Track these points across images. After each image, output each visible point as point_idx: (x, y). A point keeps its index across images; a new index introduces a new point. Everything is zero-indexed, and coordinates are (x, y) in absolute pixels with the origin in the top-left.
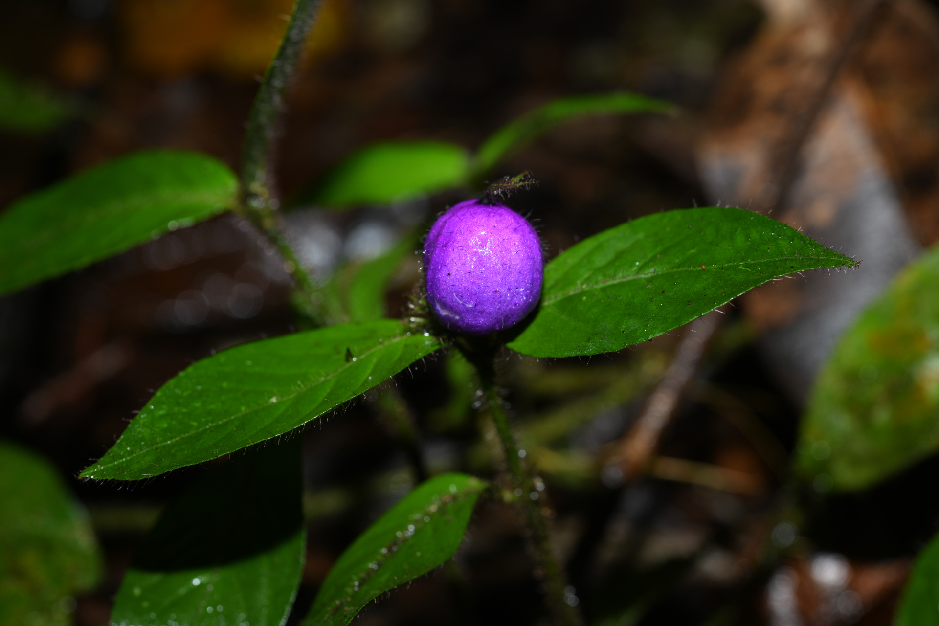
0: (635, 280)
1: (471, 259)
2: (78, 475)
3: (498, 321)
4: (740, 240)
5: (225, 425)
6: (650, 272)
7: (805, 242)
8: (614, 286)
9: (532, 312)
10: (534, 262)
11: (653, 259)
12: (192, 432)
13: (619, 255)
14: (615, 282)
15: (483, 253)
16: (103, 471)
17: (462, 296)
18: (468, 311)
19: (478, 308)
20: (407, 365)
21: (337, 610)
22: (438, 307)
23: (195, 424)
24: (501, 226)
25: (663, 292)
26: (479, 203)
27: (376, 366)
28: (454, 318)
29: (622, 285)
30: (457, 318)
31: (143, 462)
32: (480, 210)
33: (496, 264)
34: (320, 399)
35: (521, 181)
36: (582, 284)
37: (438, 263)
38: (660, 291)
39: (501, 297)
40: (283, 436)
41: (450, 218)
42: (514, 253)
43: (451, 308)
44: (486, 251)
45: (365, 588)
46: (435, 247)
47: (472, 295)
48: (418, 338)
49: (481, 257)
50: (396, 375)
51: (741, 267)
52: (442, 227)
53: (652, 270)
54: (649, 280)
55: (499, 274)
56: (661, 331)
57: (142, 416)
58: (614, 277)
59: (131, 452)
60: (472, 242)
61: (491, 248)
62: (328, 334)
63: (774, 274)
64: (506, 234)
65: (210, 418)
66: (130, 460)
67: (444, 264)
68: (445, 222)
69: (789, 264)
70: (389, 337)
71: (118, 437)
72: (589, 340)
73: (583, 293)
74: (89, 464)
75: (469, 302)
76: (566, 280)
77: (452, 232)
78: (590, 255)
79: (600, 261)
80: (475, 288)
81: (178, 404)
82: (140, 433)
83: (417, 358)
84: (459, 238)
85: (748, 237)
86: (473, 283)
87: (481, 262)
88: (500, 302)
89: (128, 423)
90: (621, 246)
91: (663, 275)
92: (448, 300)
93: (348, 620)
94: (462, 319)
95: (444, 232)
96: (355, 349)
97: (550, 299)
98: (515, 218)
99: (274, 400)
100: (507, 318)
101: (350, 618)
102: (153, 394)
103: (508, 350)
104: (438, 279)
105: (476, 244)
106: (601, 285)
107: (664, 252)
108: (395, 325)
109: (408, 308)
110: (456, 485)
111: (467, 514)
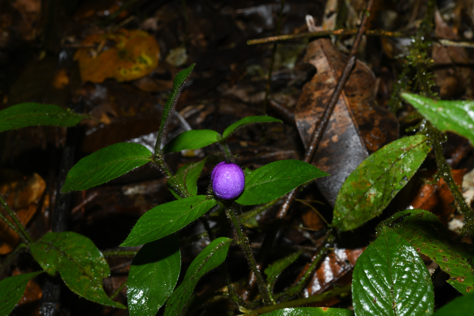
0: (270, 182)
1: (225, 180)
2: (119, 246)
3: (233, 196)
4: (299, 169)
5: (158, 229)
6: (274, 180)
7: (316, 169)
8: (264, 184)
9: (242, 192)
10: (242, 179)
11: (275, 175)
12: (149, 232)
13: (266, 174)
14: (265, 183)
15: (228, 178)
16: (126, 244)
17: (223, 190)
18: (225, 194)
19: (227, 193)
20: (209, 210)
21: (192, 278)
22: (216, 193)
23: (150, 229)
24: (232, 170)
25: (278, 185)
26: (226, 163)
27: (200, 210)
28: (221, 196)
29: (266, 183)
30: (222, 196)
31: (137, 241)
32: (226, 166)
33: (232, 181)
34: (185, 220)
35: (237, 156)
36: (256, 184)
37: (215, 181)
38: (277, 185)
39: (233, 190)
40: (176, 232)
41: (218, 168)
42: (236, 177)
43: (220, 193)
44: (229, 178)
45: (200, 272)
46: (214, 177)
47: (225, 190)
48: (210, 201)
49: (227, 179)
50: (206, 213)
51: (299, 178)
52: (216, 171)
53: (275, 179)
54: (274, 182)
55: (233, 183)
56: (278, 197)
57: (134, 228)
58: (264, 181)
59: (133, 238)
60: (225, 175)
61: (230, 177)
62: (185, 200)
63: (308, 180)
64: (234, 172)
65: (154, 227)
66: (133, 241)
67: (217, 182)
68: (217, 169)
69: (312, 176)
70: (203, 201)
71: (128, 234)
72: (258, 200)
73: (256, 186)
74: (122, 242)
75: (225, 192)
76: (251, 182)
77: (219, 173)
78: (258, 174)
79: (260, 176)
80: (226, 188)
81: (144, 224)
82: (134, 233)
83: (211, 207)
84: (221, 174)
85: (301, 168)
86: (226, 186)
87: (227, 180)
88: (233, 191)
89: (131, 230)
90: (266, 171)
91: (278, 180)
92: (219, 191)
93: (197, 281)
94: (223, 196)
95: (217, 172)
96: (193, 205)
97: (247, 188)
98: (236, 167)
99: (171, 221)
100: (236, 195)
101: (197, 280)
102: (137, 221)
103: (236, 203)
104: (216, 186)
105: (226, 176)
106: (261, 184)
107: (278, 173)
108: (203, 197)
109: (207, 193)
110: (224, 240)
111: (227, 249)
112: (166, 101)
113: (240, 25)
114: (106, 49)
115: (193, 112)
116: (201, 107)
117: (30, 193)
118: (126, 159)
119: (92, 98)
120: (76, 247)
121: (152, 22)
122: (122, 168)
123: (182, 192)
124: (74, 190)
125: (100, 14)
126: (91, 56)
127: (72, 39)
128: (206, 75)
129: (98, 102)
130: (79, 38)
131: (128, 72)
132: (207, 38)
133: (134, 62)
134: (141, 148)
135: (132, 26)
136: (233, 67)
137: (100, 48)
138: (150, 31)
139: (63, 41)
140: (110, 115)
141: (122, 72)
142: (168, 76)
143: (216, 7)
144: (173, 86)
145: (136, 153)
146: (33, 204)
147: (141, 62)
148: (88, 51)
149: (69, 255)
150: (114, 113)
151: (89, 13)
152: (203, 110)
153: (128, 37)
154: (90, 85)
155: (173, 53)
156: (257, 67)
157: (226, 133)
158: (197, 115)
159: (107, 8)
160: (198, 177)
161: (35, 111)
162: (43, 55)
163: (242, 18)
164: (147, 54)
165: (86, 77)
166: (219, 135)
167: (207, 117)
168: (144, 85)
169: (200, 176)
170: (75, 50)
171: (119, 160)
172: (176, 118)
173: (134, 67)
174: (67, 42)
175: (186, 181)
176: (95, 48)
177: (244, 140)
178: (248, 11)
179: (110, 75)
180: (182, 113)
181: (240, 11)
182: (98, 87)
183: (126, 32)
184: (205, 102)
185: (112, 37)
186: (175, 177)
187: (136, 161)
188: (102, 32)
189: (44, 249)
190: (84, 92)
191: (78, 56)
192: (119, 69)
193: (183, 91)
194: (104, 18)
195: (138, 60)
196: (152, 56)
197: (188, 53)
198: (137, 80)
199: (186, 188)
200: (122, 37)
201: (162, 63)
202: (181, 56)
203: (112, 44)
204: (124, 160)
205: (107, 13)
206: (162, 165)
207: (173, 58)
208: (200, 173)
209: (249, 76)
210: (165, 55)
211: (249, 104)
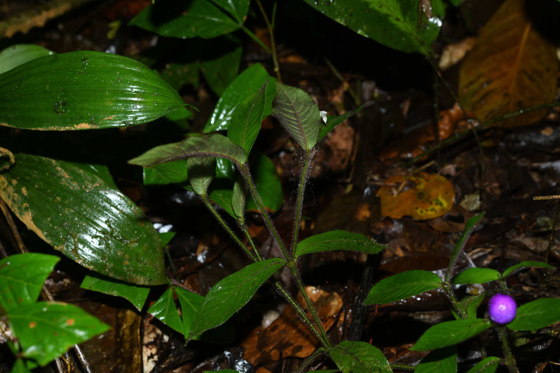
5: (442, 340)
9: (513, 319)
11: (543, 309)
12: (434, 341)
13: (535, 308)
14: (533, 314)
22: (492, 318)
23: (434, 339)
27: (476, 329)
28: (495, 320)
29: (535, 315)
36: (526, 314)
37: (492, 307)
38: (543, 317)
41: (495, 297)
46: (491, 304)
48: (486, 323)
53: (542, 312)
54: (541, 315)
62: (465, 321)
65: (438, 339)
70: (480, 323)
72: (526, 327)
73: (525, 316)
76: (521, 313)
79: (530, 309)
83: (486, 328)
91: (544, 314)
92: (494, 316)
94: (497, 320)
96: (472, 325)
98: (510, 298)
99: (453, 335)
103: (507, 327)
104: (492, 311)
106: (530, 315)
107: (545, 308)
108: (480, 320)
109: (484, 317)
110: (494, 359)
111: (496, 366)
112: (456, 241)
113: (535, 177)
114: (406, 189)
115: (481, 254)
116: (489, 250)
117: (329, 309)
118: (420, 283)
119: (389, 232)
120: (368, 355)
121: (450, 169)
122: (416, 290)
123: (463, 316)
124: (375, 303)
125: (404, 156)
126: (393, 194)
127: (376, 178)
128: (497, 221)
129: (395, 236)
130: (383, 177)
131: (424, 212)
132: (501, 187)
133: (431, 203)
134: (433, 276)
135: (431, 170)
136: (523, 216)
137: (400, 188)
138: (448, 176)
139: (368, 179)
140: (403, 249)
141: (419, 211)
142: (460, 219)
143: (514, 158)
144: (465, 229)
145: (429, 280)
146: (332, 317)
147: (436, 204)
148: (389, 189)
149: (361, 361)
150: (408, 247)
151: (393, 155)
152: (490, 253)
153: (427, 180)
154: (389, 220)
155: (467, 199)
156: (547, 219)
157: (506, 273)
158: (484, 257)
159: (410, 152)
160: (478, 305)
161: (346, 238)
162: (349, 188)
163: (537, 170)
164: (442, 197)
165: (386, 212)
166: (500, 274)
167: (494, 260)
168: (437, 225)
169: (480, 305)
170: (378, 188)
171: (414, 284)
172: (464, 258)
173: (431, 207)
174: (372, 180)
175: (467, 308)
176: (397, 188)
177: (527, 285)
178: (544, 166)
179: (408, 213)
180: (470, 254)
181: (535, 165)
182: (396, 223)
183: (426, 175)
184: (493, 246)
185: (413, 179)
186: (459, 303)
187: (428, 286)
188: (403, 173)
189: (341, 354)
190: (382, 226)
191: (379, 193)
192: (417, 208)
193: (473, 234)
194: (407, 160)
195: (434, 202)
196: (448, 199)
197: (481, 200)
198: (432, 220)
199: (467, 313)
200: (421, 180)
201: (456, 206)
202: (475, 202)
203: (412, 185)
204: (418, 284)
205: (409, 155)
206: (449, 291)
207: (466, 203)
208: (480, 303)
209: (538, 227)
210: (459, 199)
211: (534, 252)
